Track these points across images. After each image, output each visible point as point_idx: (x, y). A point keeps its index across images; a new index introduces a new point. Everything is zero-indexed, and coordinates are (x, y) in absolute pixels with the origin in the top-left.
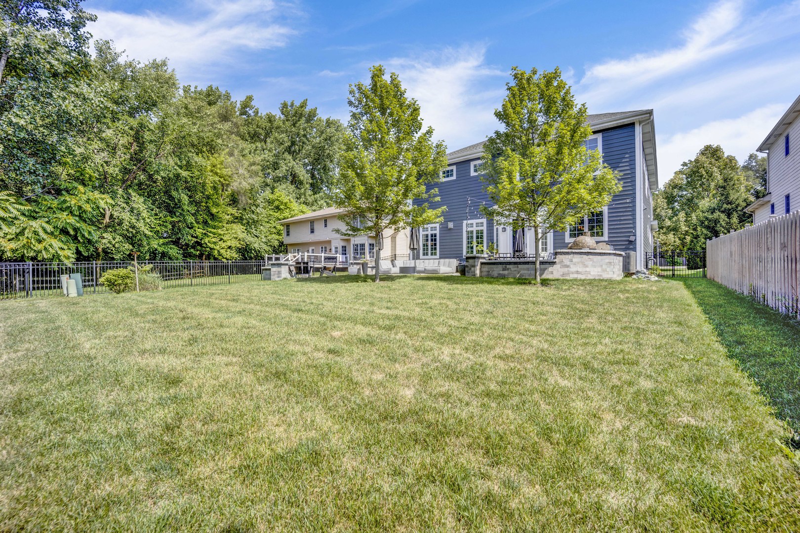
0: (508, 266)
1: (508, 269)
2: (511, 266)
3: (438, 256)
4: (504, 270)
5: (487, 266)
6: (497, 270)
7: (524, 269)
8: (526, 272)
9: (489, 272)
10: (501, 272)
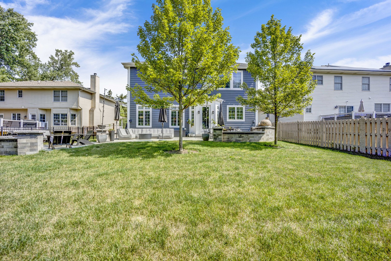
0: (242, 135)
1: (242, 137)
2: (244, 135)
3: (151, 126)
4: (239, 137)
5: (227, 135)
6: (235, 138)
7: (251, 137)
8: (252, 138)
9: (229, 138)
10: (238, 139)
